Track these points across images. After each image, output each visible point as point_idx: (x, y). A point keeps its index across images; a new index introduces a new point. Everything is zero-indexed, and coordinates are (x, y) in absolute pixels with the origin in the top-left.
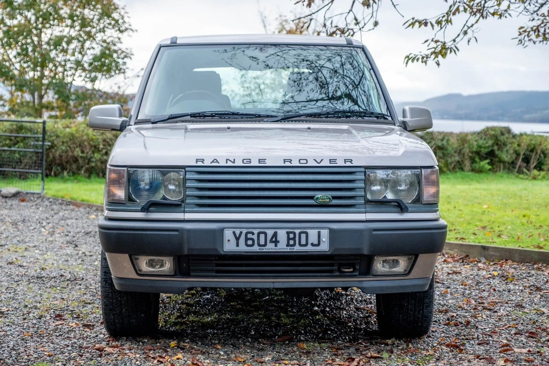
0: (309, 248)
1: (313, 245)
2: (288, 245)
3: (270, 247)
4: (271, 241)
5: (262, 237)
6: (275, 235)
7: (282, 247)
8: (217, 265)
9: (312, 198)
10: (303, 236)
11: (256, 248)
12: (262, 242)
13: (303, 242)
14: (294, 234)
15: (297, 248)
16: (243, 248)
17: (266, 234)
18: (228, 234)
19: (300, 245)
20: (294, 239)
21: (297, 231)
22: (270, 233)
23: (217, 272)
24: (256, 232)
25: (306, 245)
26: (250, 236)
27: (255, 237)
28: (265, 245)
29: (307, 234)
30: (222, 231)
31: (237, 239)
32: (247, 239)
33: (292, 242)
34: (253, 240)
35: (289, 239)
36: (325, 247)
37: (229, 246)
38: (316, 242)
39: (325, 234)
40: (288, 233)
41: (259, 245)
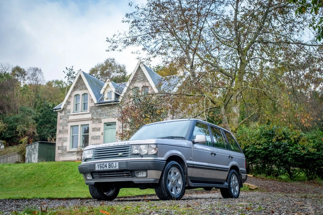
0: (114, 168)
1: (115, 167)
2: (109, 167)
3: (105, 168)
4: (105, 167)
5: (103, 165)
6: (106, 165)
7: (108, 168)
8: (99, 175)
9: (118, 154)
10: (112, 164)
11: (102, 169)
12: (103, 167)
13: (112, 166)
14: (110, 164)
15: (111, 168)
16: (100, 169)
17: (104, 164)
18: (96, 165)
19: (112, 167)
20: (110, 166)
21: (111, 163)
22: (105, 164)
23: (100, 177)
24: (102, 164)
25: (113, 167)
26: (101, 165)
27: (102, 166)
28: (104, 168)
29: (113, 164)
30: (95, 164)
31: (98, 166)
32: (100, 166)
33: (110, 167)
34: (101, 166)
35: (109, 166)
36: (117, 168)
37: (97, 169)
38: (115, 166)
39: (117, 163)
40: (109, 164)
41: (103, 168)
